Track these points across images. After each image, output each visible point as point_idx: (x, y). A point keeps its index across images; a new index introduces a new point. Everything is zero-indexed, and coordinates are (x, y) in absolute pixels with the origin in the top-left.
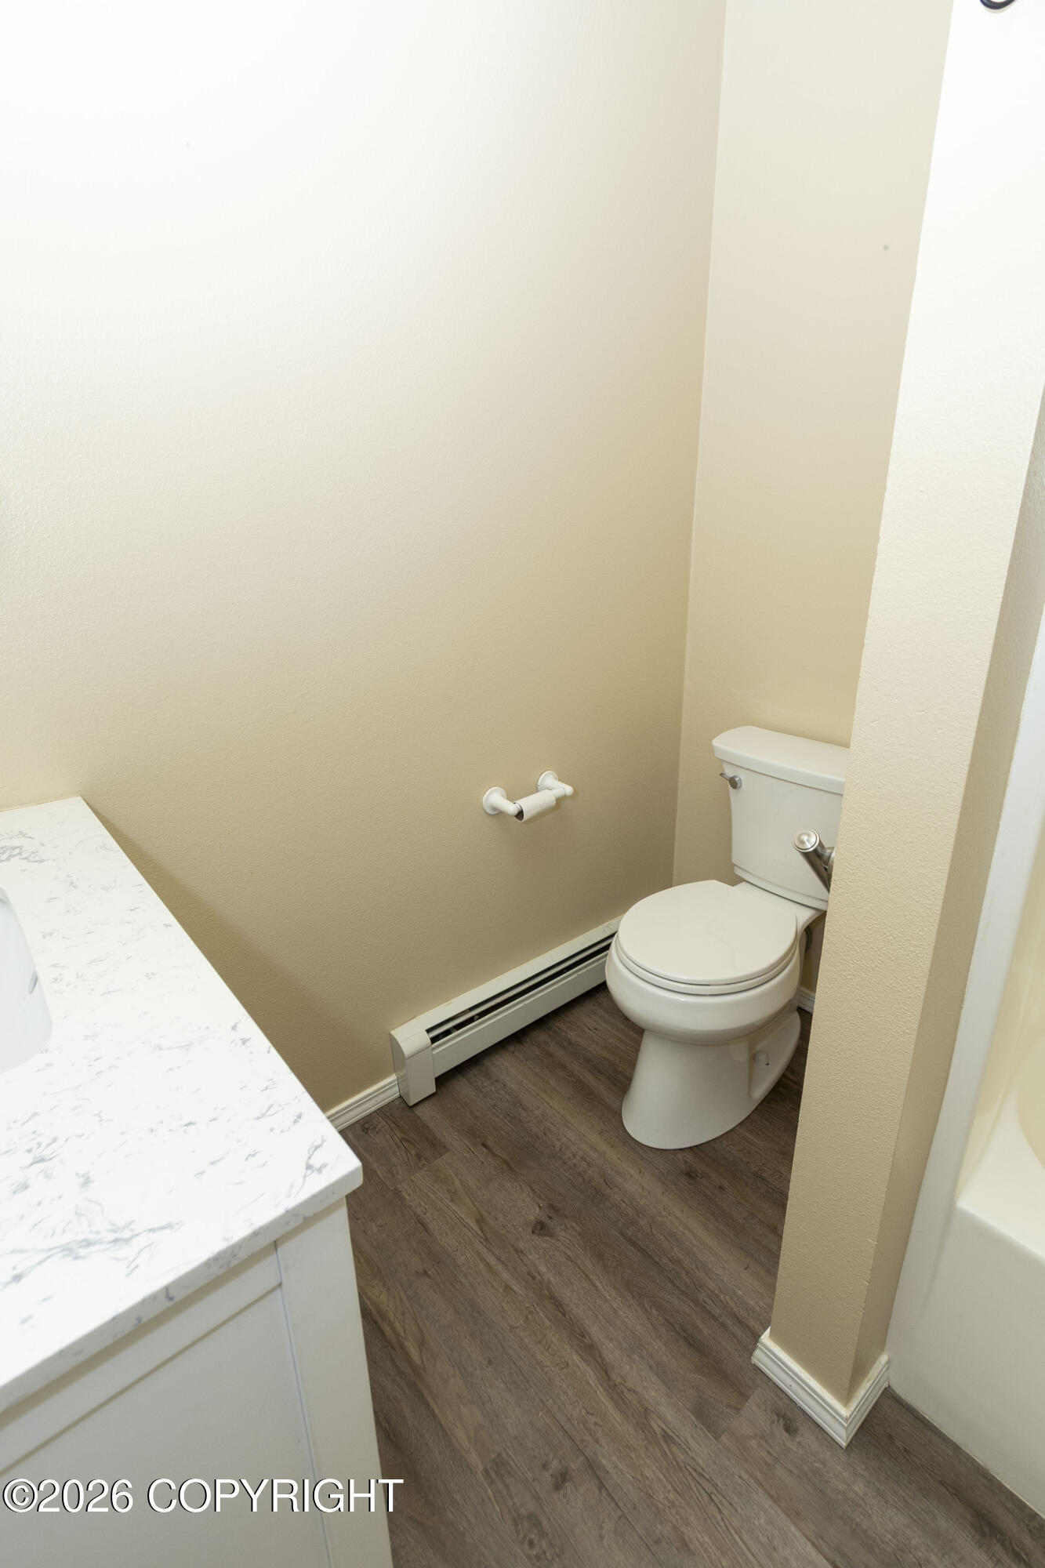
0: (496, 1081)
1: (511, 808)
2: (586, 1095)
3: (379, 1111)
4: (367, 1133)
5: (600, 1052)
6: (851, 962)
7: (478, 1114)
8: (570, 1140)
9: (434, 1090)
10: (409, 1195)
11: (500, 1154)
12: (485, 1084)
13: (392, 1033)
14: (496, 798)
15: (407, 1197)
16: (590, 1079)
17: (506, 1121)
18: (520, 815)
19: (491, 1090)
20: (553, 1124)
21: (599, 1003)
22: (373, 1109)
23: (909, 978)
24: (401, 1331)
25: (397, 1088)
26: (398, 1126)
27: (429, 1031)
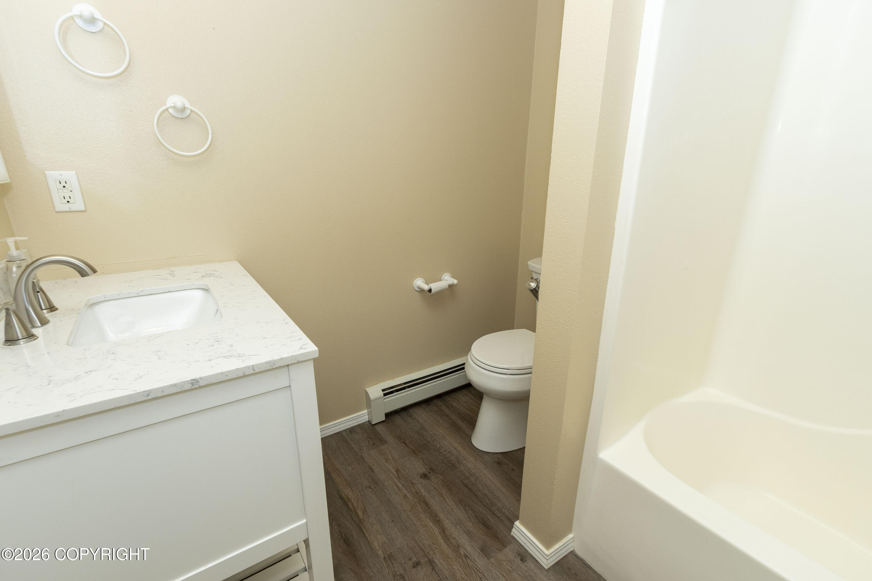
0: (414, 419)
1: (426, 287)
2: (456, 428)
3: (359, 426)
4: (352, 433)
5: (466, 411)
6: (545, 336)
7: (403, 431)
8: (445, 445)
9: (384, 419)
10: (367, 458)
11: (411, 447)
12: (409, 419)
13: (366, 389)
14: (420, 283)
15: (366, 459)
16: (459, 422)
17: (416, 434)
18: (430, 291)
19: (411, 422)
20: (438, 438)
21: (470, 391)
22: (356, 424)
23: (566, 340)
24: (356, 506)
25: (367, 417)
26: (366, 432)
27: (383, 390)
